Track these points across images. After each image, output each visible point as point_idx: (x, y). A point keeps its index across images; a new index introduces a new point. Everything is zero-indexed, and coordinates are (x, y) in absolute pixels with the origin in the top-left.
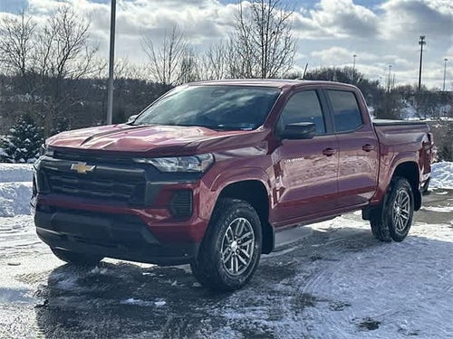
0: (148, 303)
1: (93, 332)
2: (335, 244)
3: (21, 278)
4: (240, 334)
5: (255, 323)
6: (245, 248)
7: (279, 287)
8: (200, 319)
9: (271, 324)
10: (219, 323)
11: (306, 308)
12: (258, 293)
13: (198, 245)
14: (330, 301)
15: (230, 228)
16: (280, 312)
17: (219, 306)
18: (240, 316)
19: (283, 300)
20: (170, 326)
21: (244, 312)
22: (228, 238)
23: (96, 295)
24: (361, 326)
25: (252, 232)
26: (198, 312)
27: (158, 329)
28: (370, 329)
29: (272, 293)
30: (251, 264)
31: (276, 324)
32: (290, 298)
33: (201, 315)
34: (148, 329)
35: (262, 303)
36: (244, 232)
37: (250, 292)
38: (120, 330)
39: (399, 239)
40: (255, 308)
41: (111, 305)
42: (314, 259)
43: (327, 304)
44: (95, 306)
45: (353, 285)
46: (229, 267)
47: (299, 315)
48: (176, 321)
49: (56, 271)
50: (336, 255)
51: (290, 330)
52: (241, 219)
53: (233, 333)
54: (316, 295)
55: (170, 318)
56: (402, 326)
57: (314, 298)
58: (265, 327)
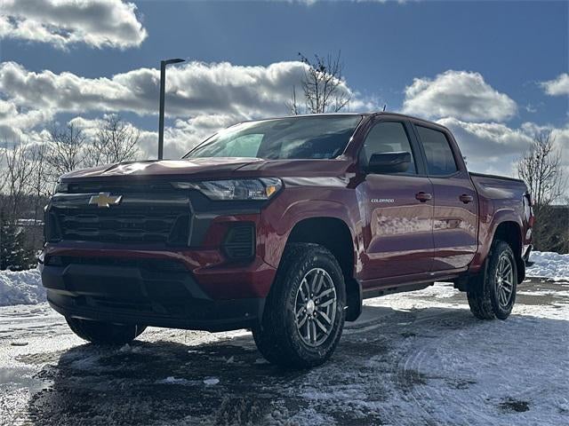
0: (193, 383)
1: (110, 418)
2: (426, 322)
3: (24, 359)
4: (331, 419)
5: (350, 404)
6: (324, 310)
7: (371, 363)
8: (269, 400)
9: (372, 405)
10: (296, 404)
11: (416, 386)
12: (345, 370)
13: (262, 302)
14: (446, 378)
15: (305, 280)
16: (381, 390)
17: (294, 384)
18: (326, 396)
19: (381, 378)
20: (227, 409)
21: (331, 392)
22: (303, 295)
23: (122, 374)
24: (504, 407)
25: (334, 289)
26: (265, 392)
27: (209, 412)
28: (517, 410)
29: (363, 369)
30: (333, 332)
31: (380, 405)
32: (389, 375)
33: (270, 396)
34: (193, 414)
35: (354, 381)
36: (323, 289)
37: (333, 370)
38: (152, 416)
39: (503, 316)
40: (345, 386)
41: (141, 385)
42: (405, 336)
43: (442, 382)
44: (119, 386)
45: (468, 361)
46: (304, 334)
47: (410, 395)
48: (235, 402)
49: (73, 350)
50: (431, 332)
51: (403, 413)
52: (319, 270)
53: (320, 417)
54: (423, 372)
55: (226, 399)
56: (562, 406)
57: (422, 375)
58: (366, 410)
